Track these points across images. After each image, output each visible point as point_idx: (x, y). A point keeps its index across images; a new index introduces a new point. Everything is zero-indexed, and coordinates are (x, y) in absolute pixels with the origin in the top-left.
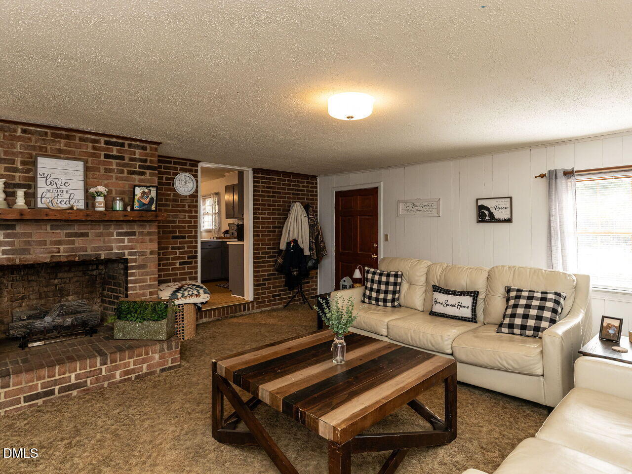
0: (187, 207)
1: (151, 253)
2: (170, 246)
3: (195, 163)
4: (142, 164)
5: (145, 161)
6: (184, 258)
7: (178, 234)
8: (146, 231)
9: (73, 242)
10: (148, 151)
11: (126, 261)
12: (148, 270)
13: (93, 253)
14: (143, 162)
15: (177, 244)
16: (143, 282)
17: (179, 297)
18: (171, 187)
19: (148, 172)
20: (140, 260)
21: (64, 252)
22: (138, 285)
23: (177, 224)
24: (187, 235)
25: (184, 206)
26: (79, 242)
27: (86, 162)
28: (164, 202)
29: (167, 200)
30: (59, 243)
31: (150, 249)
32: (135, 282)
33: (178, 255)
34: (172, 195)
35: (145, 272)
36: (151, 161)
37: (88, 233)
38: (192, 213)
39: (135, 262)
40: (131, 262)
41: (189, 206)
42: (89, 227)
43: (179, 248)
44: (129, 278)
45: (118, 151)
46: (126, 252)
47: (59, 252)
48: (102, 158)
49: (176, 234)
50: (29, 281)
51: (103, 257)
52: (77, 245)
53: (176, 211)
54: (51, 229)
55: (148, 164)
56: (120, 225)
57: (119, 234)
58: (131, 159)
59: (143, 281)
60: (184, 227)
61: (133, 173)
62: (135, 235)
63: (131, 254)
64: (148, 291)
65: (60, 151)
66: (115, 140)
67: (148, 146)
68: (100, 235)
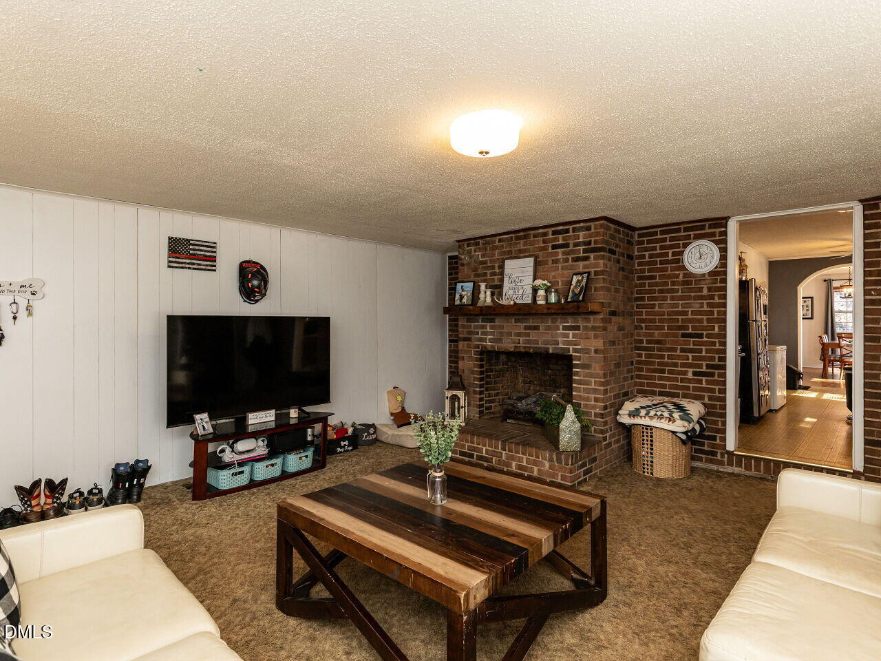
0: (705, 292)
1: (596, 351)
2: (679, 347)
3: (721, 222)
4: (586, 247)
5: (589, 243)
6: (700, 366)
7: (690, 331)
8: (590, 325)
9: (528, 335)
10: (593, 230)
11: (570, 358)
12: (592, 371)
13: (543, 346)
14: (587, 245)
15: (690, 345)
16: (587, 385)
17: (641, 414)
18: (681, 264)
19: (592, 255)
20: (584, 359)
21: (523, 343)
22: (582, 386)
23: (690, 316)
24: (705, 333)
25: (701, 290)
26: (533, 335)
27: (536, 257)
28: (670, 287)
29: (673, 283)
30: (519, 335)
31: (595, 346)
32: (580, 382)
33: (690, 361)
34: (681, 276)
35: (589, 373)
36: (596, 242)
37: (539, 326)
38: (714, 299)
39: (579, 360)
40: (576, 360)
41: (709, 289)
42: (540, 320)
43: (691, 351)
44: (574, 377)
45: (564, 239)
46: (571, 348)
47: (519, 343)
48: (550, 250)
49: (688, 330)
50: (532, 369)
51: (551, 351)
52: (531, 338)
53: (689, 298)
54: (515, 322)
55: (593, 245)
56: (565, 318)
57: (565, 328)
58: (576, 245)
59: (588, 383)
60: (700, 321)
61: (576, 260)
62: (579, 330)
63: (575, 351)
64: (592, 396)
65: (520, 251)
66: (561, 228)
67: (592, 224)
68: (548, 328)
